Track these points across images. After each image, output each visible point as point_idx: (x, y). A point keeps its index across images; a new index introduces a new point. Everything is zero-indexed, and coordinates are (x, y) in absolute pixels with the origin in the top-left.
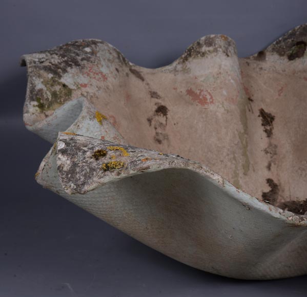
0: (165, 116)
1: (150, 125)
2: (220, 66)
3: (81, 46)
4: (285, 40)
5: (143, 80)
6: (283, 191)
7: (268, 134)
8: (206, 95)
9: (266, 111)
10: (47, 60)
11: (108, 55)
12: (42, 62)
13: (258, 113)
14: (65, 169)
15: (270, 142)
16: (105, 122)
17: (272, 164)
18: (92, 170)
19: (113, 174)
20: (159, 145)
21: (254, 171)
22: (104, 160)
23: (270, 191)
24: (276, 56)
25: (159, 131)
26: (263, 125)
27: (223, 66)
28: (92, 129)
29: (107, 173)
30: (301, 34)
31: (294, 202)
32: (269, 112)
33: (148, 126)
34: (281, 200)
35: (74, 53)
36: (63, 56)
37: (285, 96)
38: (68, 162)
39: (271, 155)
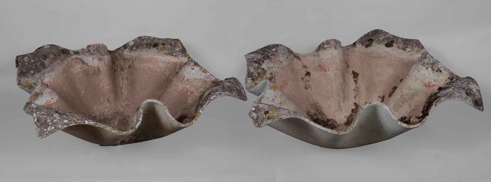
0: (309, 77)
2: (332, 54)
3: (271, 48)
4: (364, 37)
5: (300, 60)
7: (355, 82)
8: (326, 67)
9: (355, 71)
10: (255, 57)
11: (283, 51)
12: (253, 59)
13: (352, 73)
14: (255, 118)
15: (356, 86)
16: (276, 90)
17: (357, 96)
18: (264, 119)
19: (271, 120)
20: (306, 90)
21: (348, 99)
22: (268, 115)
23: (355, 108)
24: (360, 45)
25: (307, 83)
26: (353, 78)
27: (333, 54)
28: (271, 93)
29: (269, 120)
30: (372, 35)
33: (302, 81)
35: (268, 52)
36: (262, 54)
37: (364, 64)
38: (256, 115)
39: (357, 92)
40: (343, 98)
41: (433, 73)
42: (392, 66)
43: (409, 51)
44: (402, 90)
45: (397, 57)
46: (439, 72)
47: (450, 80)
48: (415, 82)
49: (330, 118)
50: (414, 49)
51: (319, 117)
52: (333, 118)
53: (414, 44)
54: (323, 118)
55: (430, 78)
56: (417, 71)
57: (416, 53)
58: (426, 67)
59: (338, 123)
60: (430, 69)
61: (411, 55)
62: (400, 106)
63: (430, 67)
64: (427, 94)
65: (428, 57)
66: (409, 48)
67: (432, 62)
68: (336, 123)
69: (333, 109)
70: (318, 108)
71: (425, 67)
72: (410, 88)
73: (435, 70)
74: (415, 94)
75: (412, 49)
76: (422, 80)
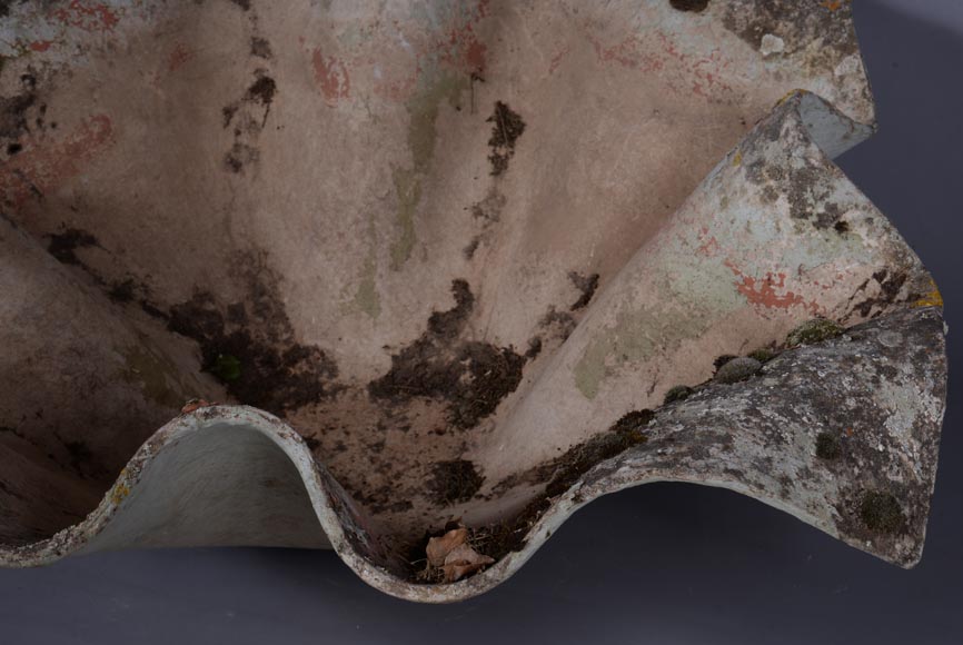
0: (266, 105)
1: (227, 124)
2: (382, 6)
6: (479, 314)
7: (496, 167)
8: (338, 75)
9: (513, 108)
13: (491, 112)
15: (495, 188)
17: (481, 245)
20: (231, 175)
21: (425, 259)
23: (454, 310)
25: (244, 139)
27: (388, 6)
31: (489, 346)
32: (517, 112)
33: (221, 125)
34: (468, 334)
37: (559, 76)
39: (486, 222)
40: (393, 249)
41: (799, 231)
42: (671, 123)
43: (778, 53)
44: (633, 284)
45: (709, 77)
46: (831, 229)
47: (883, 287)
48: (696, 260)
49: (308, 341)
50: (803, 48)
51: (251, 328)
52: (323, 344)
53: (812, 16)
54: (274, 336)
55: (777, 254)
56: (717, 201)
58: (766, 190)
59: (344, 376)
60: (783, 204)
62: (609, 373)
63: (785, 191)
64: (747, 342)
65: (787, 133)
66: (778, 35)
67: (799, 164)
68: (333, 372)
69: (333, 297)
70: (265, 278)
71: (759, 187)
72: (668, 285)
73: (815, 212)
74: (687, 322)
75: (796, 42)
76: (731, 256)
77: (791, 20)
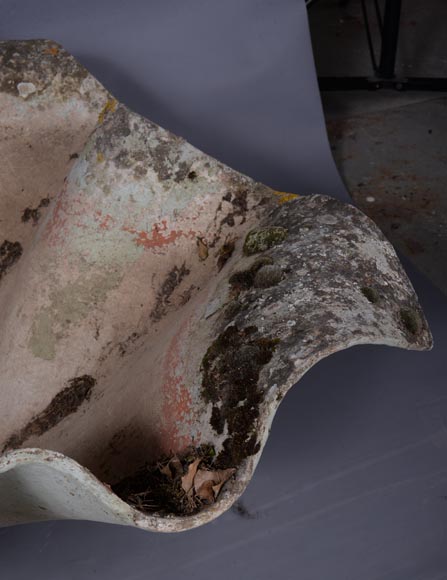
41: (167, 188)
43: (34, 93)
44: (52, 270)
46: (186, 179)
47: (234, 203)
48: (100, 236)
50: (50, 84)
53: (44, 62)
56: (99, 190)
57: (60, 96)
58: (137, 169)
60: (152, 175)
61: (41, 108)
62: (59, 337)
63: (150, 165)
64: (154, 275)
65: (136, 127)
66: (28, 82)
67: (154, 144)
71: (130, 170)
72: (83, 260)
73: (173, 173)
74: (105, 280)
75: (43, 82)
76: (125, 223)
77: (31, 69)
